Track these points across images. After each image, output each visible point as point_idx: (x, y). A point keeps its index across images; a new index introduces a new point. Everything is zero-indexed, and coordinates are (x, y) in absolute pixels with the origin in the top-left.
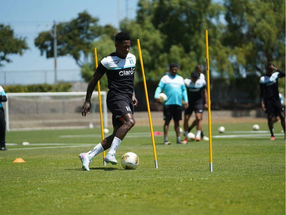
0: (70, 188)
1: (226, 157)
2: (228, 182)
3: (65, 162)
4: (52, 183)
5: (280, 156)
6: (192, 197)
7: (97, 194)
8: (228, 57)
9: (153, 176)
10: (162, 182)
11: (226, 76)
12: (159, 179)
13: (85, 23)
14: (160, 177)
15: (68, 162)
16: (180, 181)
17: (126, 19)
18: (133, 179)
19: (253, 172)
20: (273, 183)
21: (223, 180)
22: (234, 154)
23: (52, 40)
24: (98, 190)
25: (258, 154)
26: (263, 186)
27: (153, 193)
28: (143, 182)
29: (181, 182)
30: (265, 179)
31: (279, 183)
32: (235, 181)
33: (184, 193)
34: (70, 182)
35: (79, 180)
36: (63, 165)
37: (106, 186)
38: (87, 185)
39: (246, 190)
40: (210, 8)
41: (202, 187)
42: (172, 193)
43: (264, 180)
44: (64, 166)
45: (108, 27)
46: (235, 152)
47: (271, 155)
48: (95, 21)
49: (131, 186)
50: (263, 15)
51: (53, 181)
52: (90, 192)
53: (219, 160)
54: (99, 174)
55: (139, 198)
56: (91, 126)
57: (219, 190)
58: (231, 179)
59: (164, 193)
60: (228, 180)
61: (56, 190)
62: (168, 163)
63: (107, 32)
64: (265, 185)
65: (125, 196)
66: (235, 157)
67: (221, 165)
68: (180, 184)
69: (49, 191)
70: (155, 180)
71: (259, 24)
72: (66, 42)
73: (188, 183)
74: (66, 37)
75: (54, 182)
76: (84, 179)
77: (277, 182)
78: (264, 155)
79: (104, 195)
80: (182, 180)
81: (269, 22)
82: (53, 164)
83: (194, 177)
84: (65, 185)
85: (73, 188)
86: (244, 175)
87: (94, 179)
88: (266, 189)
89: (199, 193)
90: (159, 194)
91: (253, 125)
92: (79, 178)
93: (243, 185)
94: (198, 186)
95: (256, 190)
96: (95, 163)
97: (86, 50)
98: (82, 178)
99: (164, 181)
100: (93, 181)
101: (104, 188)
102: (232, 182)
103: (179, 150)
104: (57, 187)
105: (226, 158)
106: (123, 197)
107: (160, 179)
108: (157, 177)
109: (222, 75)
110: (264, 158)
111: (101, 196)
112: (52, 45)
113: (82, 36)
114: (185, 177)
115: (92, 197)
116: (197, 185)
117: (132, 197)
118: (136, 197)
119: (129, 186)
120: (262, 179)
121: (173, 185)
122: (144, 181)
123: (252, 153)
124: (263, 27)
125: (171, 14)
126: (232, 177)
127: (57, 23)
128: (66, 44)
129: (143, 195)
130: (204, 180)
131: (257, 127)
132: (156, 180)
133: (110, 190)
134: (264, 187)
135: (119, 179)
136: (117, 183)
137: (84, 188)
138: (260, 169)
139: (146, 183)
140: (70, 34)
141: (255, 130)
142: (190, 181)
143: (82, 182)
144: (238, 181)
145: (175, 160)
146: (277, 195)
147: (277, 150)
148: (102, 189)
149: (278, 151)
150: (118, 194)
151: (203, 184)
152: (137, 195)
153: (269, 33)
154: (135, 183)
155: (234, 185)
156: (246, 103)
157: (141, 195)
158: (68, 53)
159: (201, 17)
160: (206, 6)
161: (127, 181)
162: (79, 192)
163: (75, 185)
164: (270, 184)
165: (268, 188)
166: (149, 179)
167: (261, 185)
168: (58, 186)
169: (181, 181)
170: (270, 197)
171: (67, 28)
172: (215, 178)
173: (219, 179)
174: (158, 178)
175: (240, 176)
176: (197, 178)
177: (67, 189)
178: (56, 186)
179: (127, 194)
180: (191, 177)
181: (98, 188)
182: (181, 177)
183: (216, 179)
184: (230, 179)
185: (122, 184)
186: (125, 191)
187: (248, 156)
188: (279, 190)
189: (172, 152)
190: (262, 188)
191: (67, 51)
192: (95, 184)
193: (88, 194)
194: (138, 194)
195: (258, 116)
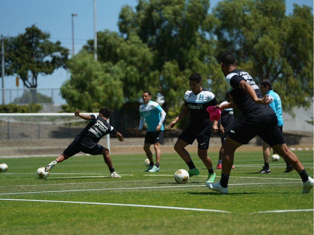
13: (34, 39)
48: (45, 36)
50: (264, 30)
72: (12, 60)
128: (11, 63)
140: (18, 51)
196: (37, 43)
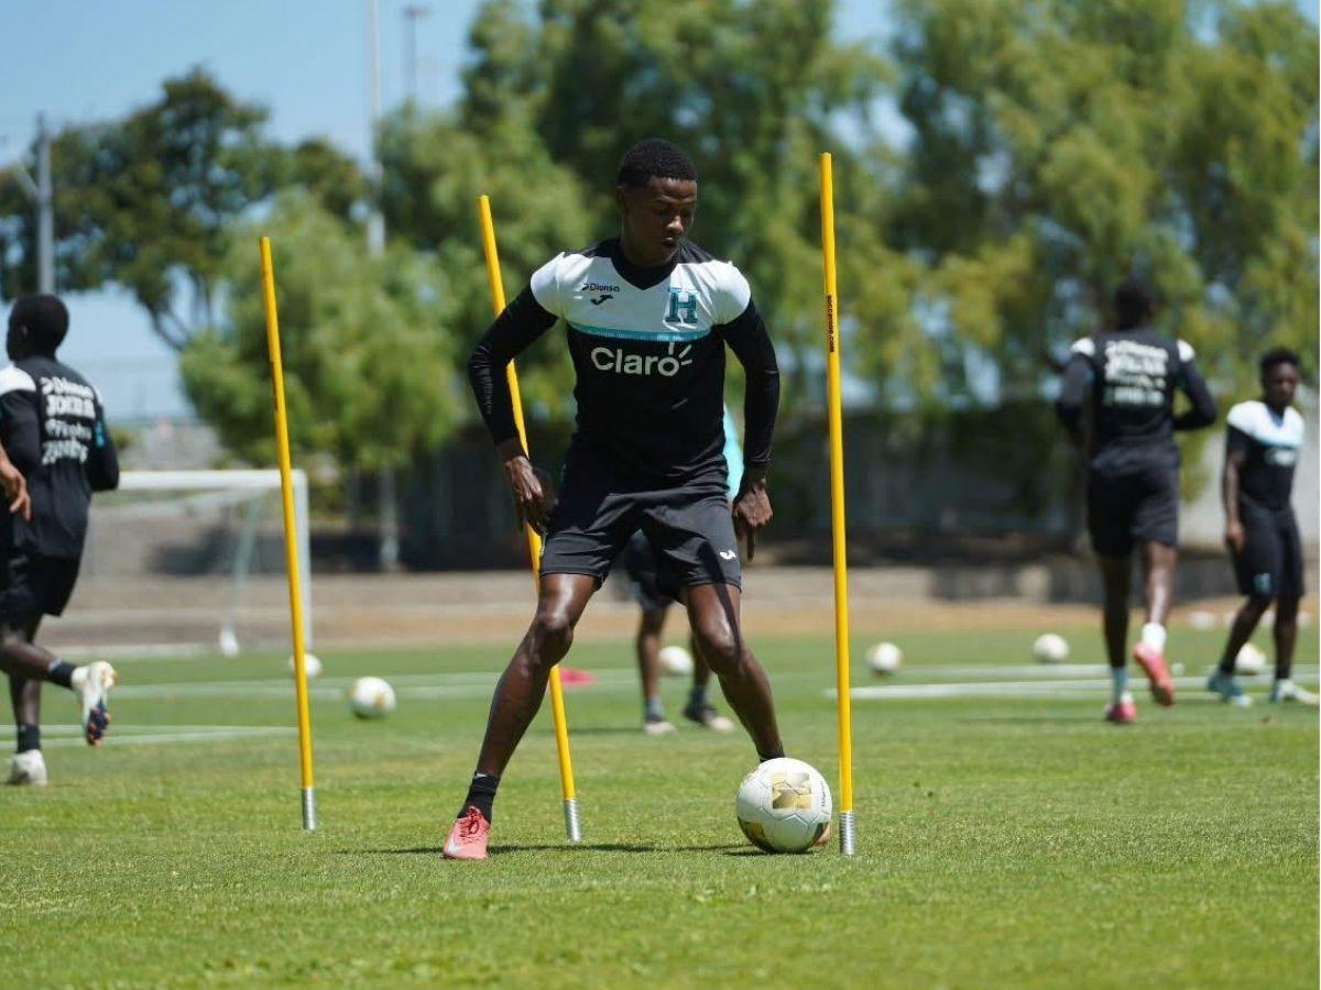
0: (137, 935)
1: (917, 785)
2: (935, 904)
3: (102, 811)
4: (43, 911)
5: (1176, 781)
6: (761, 973)
7: (277, 963)
8: (910, 304)
9: (557, 876)
10: (607, 903)
11: (902, 401)
12: (590, 889)
13: (200, 131)
14: (595, 883)
15: (120, 812)
16: (696, 901)
17: (407, 111)
18: (460, 894)
19: (1055, 858)
20: (1151, 903)
21: (907, 895)
22: (952, 770)
23: (28, 211)
24: (281, 942)
25: (1070, 772)
26: (1109, 920)
27: (563, 955)
28: (511, 905)
29: (700, 903)
30: (1115, 887)
31: (1182, 904)
32: (965, 897)
33: (719, 954)
34: (135, 908)
35: (180, 897)
36: (95, 826)
37: (322, 924)
38: (225, 922)
39: (1027, 938)
40: (821, 64)
41: (807, 929)
42: (662, 955)
43: (1109, 892)
44: (99, 831)
45: (312, 148)
46: (956, 764)
47: (1135, 774)
48: (247, 119)
49: (449, 924)
50: (1080, 103)
51: (46, 904)
52: (243, 952)
53: (878, 798)
54: (282, 867)
55: (496, 979)
56: (229, 644)
57: (893, 941)
58: (946, 889)
59: (620, 954)
60: (933, 890)
61: (63, 943)
62: (630, 813)
63: (310, 178)
64: (1115, 914)
65: (423, 971)
66: (960, 786)
67: (892, 822)
68: (696, 912)
69: (32, 950)
70: (567, 895)
71: (1065, 151)
72: (100, 221)
73: (737, 906)
74: (99, 200)
75: (56, 909)
76: (206, 891)
77: (1173, 902)
78: (1101, 775)
79: (314, 965)
80: (706, 897)
81: (1110, 140)
82: (41, 820)
83: (764, 878)
84: (111, 921)
85: (151, 934)
86: (1009, 869)
87: (258, 891)
88: (1121, 934)
89: (793, 954)
90: (592, 959)
91: (1035, 639)
92: (181, 888)
93: (1007, 916)
94: (784, 919)
95: (1073, 937)
96: (260, 817)
97: (204, 263)
98: (196, 887)
99: (618, 901)
100: (254, 901)
101: (314, 935)
102: (952, 902)
103: (680, 754)
104: (68, 929)
105: (913, 789)
106: (414, 975)
107: (596, 893)
108: (580, 881)
109: (881, 395)
110: (1099, 789)
111: (300, 971)
112: (30, 236)
113: (179, 195)
114: (721, 881)
115: (252, 979)
116: (781, 917)
117: (460, 974)
118: (481, 976)
119: (442, 925)
120: (1096, 887)
121: (665, 918)
122: (513, 898)
123: (1041, 768)
124: (1083, 166)
125: (632, 90)
126: (951, 881)
127: (55, 130)
128: (98, 234)
129: (518, 966)
130: (814, 893)
131: (1054, 645)
132: (576, 894)
133: (342, 942)
134: (1109, 926)
135: (388, 890)
136: (377, 909)
137: (208, 936)
138: (1083, 842)
139: (524, 910)
140: (123, 182)
141: (1045, 660)
142: (745, 897)
143: (198, 907)
144: (983, 897)
145: (662, 799)
146: (1177, 961)
147: (1159, 752)
148: (304, 940)
149: (1166, 756)
150: (389, 963)
151: (813, 910)
152: (485, 969)
153: (1112, 190)
154: (471, 909)
155: (964, 917)
156: (1000, 534)
157: (505, 968)
158: (113, 276)
159: (780, 108)
160: (805, 55)
161: (431, 901)
162: (183, 953)
163: (162, 919)
164: (1139, 912)
165: (1130, 928)
166: (541, 890)
167: (1094, 914)
168: (76, 926)
169: (701, 899)
170: (1146, 970)
171: (105, 157)
172: (871, 882)
173: (888, 891)
174: (584, 884)
175: (991, 876)
176: (780, 886)
177: (125, 942)
178: (63, 925)
179: (432, 962)
180: (750, 882)
181: (282, 937)
182: (699, 882)
183: (872, 886)
184: (944, 889)
185: (402, 914)
186: (423, 947)
187: (1021, 780)
188: (1184, 937)
189: (647, 763)
190: (1101, 930)
191: (105, 267)
192: (267, 918)
193: (235, 962)
194: (490, 961)
195: (1059, 594)
196: (212, 149)
